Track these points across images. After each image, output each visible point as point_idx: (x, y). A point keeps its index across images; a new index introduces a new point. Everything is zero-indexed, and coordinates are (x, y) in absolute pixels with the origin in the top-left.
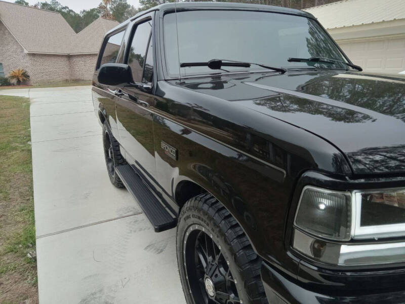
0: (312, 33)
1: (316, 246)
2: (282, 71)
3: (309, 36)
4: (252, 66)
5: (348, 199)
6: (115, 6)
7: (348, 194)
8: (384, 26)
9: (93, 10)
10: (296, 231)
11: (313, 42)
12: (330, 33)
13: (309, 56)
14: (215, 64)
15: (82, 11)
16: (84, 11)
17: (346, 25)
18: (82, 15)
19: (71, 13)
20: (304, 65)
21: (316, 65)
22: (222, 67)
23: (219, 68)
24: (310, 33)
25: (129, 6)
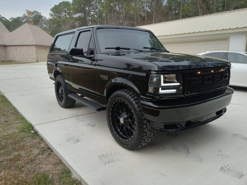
0: (151, 37)
1: (154, 90)
2: (142, 51)
3: (150, 39)
4: (131, 50)
5: (160, 76)
6: (33, 16)
7: (160, 75)
8: (180, 36)
9: (18, 18)
10: (149, 87)
11: (152, 42)
12: (158, 38)
13: (150, 47)
14: (118, 49)
15: (11, 18)
16: (12, 18)
17: (168, 34)
18: (10, 21)
19: (3, 19)
20: (149, 50)
21: (153, 50)
22: (120, 50)
23: (119, 50)
24: (150, 37)
25: (42, 17)
